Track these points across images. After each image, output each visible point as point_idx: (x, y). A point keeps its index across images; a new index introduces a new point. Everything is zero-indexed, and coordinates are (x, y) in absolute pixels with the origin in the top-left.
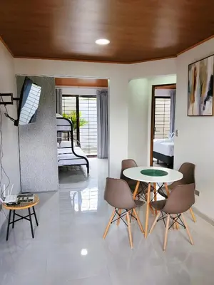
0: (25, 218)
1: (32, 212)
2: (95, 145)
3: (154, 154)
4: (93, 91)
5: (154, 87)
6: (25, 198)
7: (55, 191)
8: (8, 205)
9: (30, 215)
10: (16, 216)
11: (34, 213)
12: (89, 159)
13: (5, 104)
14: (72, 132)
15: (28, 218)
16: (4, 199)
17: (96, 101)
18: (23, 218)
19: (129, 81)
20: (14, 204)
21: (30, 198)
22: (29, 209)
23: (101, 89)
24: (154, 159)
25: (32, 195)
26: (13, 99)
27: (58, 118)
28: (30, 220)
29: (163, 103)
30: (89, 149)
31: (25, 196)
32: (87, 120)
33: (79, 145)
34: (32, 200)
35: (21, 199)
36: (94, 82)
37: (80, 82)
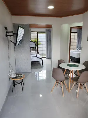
0: (19, 83)
1: (22, 81)
2: (45, 53)
3: (70, 57)
4: (44, 30)
5: (71, 28)
6: (19, 76)
7: (30, 72)
8: (13, 78)
9: (21, 82)
10: (15, 83)
11: (23, 82)
12: (43, 59)
13: (10, 36)
14: (36, 48)
15: (21, 83)
16: (11, 76)
17: (45, 34)
18: (18, 83)
19: (61, 25)
20: (15, 78)
21: (21, 75)
22: (21, 80)
23: (48, 29)
24: (70, 59)
25: (22, 74)
26: (13, 34)
27: (30, 42)
28: (22, 84)
29: (74, 35)
30: (42, 55)
31: (19, 75)
32: (41, 42)
33: (38, 53)
34: (22, 76)
35: (18, 76)
36: (45, 26)
37: (39, 26)
